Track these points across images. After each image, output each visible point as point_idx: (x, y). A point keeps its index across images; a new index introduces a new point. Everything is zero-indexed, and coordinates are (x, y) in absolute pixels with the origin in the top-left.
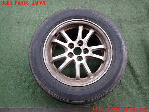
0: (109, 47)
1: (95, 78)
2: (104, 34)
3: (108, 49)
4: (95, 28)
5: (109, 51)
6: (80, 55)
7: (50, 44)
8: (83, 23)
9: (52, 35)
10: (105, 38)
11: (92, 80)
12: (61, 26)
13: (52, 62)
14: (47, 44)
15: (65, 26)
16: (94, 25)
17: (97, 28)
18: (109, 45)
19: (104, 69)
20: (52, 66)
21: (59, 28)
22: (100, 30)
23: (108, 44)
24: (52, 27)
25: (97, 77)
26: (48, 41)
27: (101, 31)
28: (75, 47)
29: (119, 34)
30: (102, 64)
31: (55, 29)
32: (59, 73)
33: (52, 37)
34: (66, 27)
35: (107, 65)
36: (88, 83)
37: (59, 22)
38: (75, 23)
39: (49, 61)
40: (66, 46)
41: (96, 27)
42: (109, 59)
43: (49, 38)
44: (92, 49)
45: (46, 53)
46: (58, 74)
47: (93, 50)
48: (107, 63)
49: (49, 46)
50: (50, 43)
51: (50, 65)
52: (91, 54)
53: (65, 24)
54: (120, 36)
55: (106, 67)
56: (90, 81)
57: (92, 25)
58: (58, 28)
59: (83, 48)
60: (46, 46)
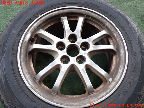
0: (113, 30)
1: (115, 79)
2: (99, 17)
3: (113, 33)
4: (84, 13)
5: (116, 35)
6: (79, 55)
7: (26, 55)
8: (65, 12)
9: (26, 41)
10: (102, 21)
11: (113, 84)
12: (35, 24)
13: (40, 82)
14: (22, 57)
15: (41, 22)
16: (81, 10)
17: (87, 12)
18: (112, 27)
19: (121, 61)
20: (42, 87)
21: (32, 27)
22: (92, 13)
23: (110, 27)
24: (22, 30)
25: (118, 76)
26: (22, 50)
27: (94, 14)
28: (66, 46)
29: (119, 10)
30: (114, 58)
31: (28, 31)
32: (58, 94)
33: (26, 44)
34: (43, 25)
35: (123, 53)
36: (110, 91)
37: (30, 21)
38: (54, 15)
39: (34, 81)
40: (53, 49)
41: (85, 11)
42: (122, 45)
43: (23, 46)
44: (92, 40)
45: (25, 70)
46: (57, 96)
47: (94, 40)
48: (122, 51)
49: (26, 59)
50: (26, 53)
51: (37, 87)
52: (94, 47)
53: (40, 20)
54: (121, 12)
55: (123, 58)
56: (111, 86)
57: (78, 10)
58: (31, 29)
59: (78, 43)
60: (22, 60)
